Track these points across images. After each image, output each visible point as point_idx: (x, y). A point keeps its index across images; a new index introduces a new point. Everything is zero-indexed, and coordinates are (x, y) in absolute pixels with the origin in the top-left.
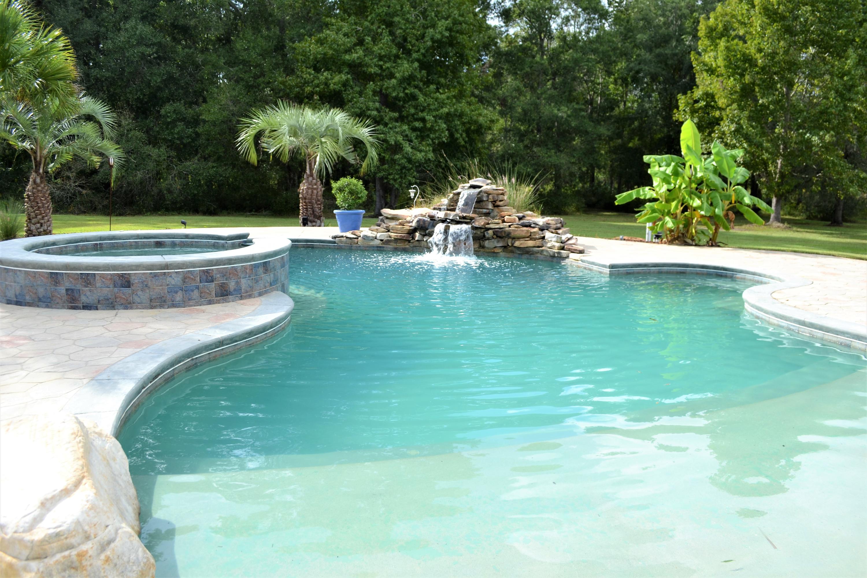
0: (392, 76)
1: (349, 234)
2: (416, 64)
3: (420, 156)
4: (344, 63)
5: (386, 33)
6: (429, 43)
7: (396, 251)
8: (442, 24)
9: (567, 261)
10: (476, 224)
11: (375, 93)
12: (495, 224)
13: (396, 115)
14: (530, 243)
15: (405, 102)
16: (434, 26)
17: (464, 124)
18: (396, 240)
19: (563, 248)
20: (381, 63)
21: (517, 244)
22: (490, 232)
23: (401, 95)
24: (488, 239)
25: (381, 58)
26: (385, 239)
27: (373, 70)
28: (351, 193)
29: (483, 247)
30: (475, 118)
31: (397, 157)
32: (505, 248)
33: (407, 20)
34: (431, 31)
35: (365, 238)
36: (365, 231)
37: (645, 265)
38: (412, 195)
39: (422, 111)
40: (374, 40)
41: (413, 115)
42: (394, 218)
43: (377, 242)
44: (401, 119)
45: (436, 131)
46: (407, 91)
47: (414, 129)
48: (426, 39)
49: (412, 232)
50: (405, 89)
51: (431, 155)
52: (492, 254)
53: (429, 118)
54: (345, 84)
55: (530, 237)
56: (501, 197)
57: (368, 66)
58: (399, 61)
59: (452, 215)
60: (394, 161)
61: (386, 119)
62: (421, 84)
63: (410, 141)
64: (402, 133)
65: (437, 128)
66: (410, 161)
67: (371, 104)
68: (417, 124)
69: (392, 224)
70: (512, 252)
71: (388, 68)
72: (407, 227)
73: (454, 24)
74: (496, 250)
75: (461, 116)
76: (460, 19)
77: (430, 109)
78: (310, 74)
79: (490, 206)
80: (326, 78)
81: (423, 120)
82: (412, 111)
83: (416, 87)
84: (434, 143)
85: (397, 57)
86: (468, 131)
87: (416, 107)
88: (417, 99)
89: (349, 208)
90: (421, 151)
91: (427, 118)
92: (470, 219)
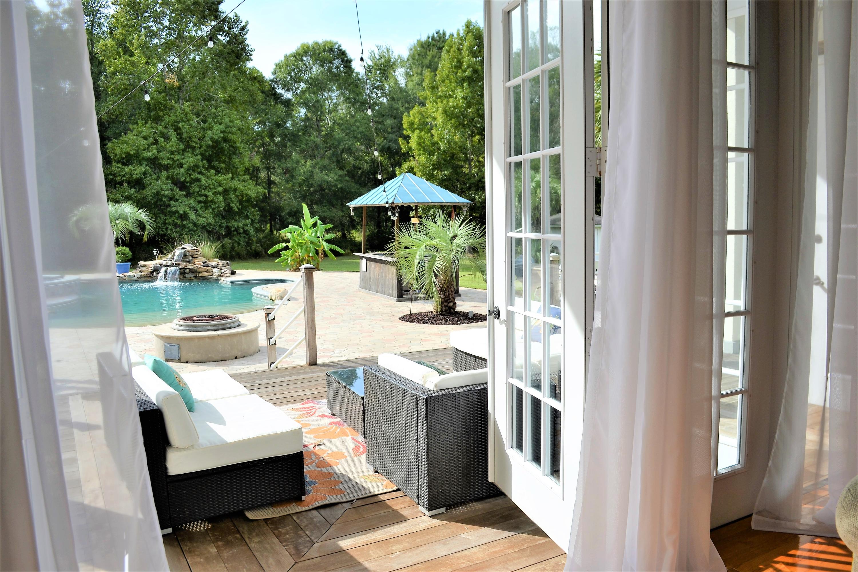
0: (181, 166)
1: (121, 275)
2: (199, 157)
3: (202, 221)
4: (143, 158)
5: (175, 134)
6: (209, 143)
7: (145, 282)
8: (218, 128)
9: (221, 281)
10: (181, 267)
11: (168, 178)
12: (190, 266)
13: (184, 193)
14: (207, 274)
15: (191, 183)
16: (211, 129)
17: (237, 196)
18: (145, 277)
19: (220, 276)
20: (172, 156)
21: (200, 275)
22: (188, 270)
23: (188, 179)
24: (187, 273)
25: (172, 153)
26: (139, 276)
27: (165, 162)
28: (123, 254)
29: (185, 277)
31: (185, 223)
32: (196, 277)
33: (191, 126)
34: (209, 132)
35: (129, 276)
36: (130, 274)
37: (249, 281)
38: (155, 254)
39: (204, 189)
40: (166, 139)
41: (198, 192)
42: (144, 266)
43: (135, 278)
44: (188, 195)
45: (215, 203)
46: (192, 176)
47: (200, 202)
48: (206, 139)
49: (152, 272)
50: (190, 175)
51: (211, 220)
52: (190, 280)
53: (210, 194)
54: (145, 174)
55: (207, 272)
56: (196, 253)
57: (163, 159)
58: (186, 154)
59: (169, 263)
60: (184, 226)
61: (177, 196)
62: (203, 170)
63: (196, 210)
64: (189, 205)
65: (216, 200)
66: (195, 225)
67: (164, 187)
68: (202, 199)
69: (143, 269)
70: (199, 279)
71: (178, 160)
72: (150, 270)
73: (226, 128)
74: (192, 279)
75: (235, 190)
76: (231, 124)
77: (210, 188)
78: (118, 167)
79: (190, 258)
80: (130, 170)
81: (206, 196)
82: (197, 189)
83: (199, 173)
84: (214, 211)
85: (184, 151)
86: (241, 202)
87: (200, 187)
88: (200, 181)
89: (122, 262)
90: (203, 217)
91: (208, 194)
92: (179, 264)
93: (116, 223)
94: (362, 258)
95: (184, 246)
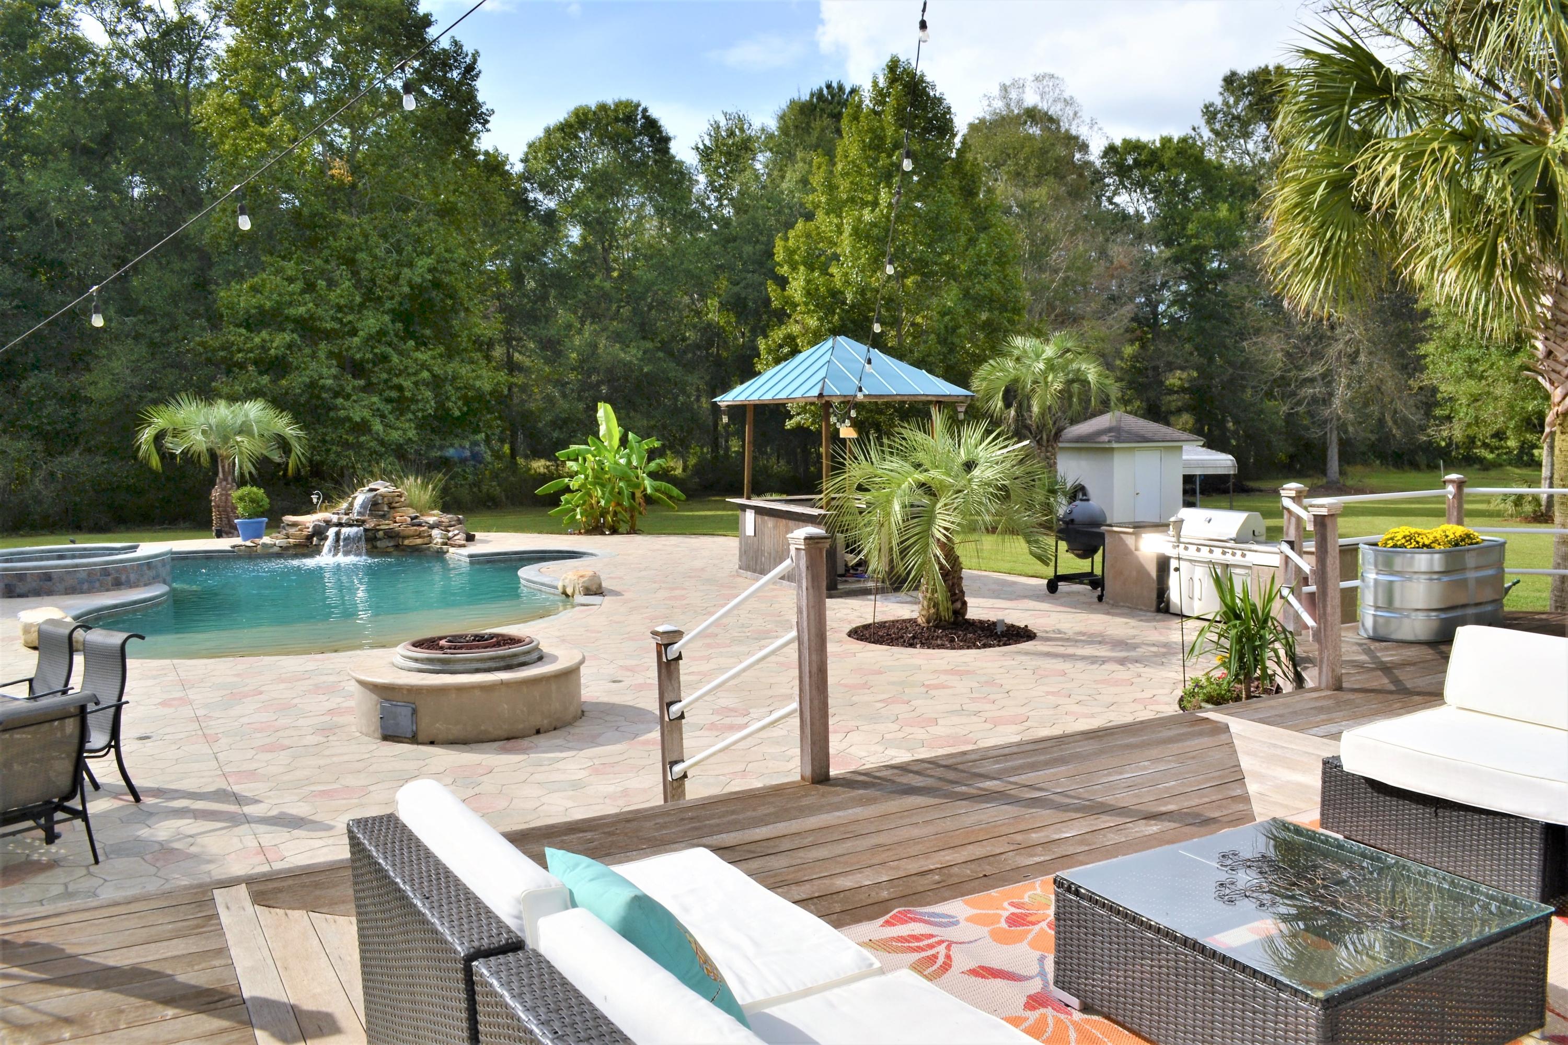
0: (354, 332)
1: (248, 543)
2: (388, 316)
3: (395, 435)
4: (287, 318)
5: (347, 274)
6: (406, 289)
7: (296, 556)
8: (422, 264)
9: (447, 555)
10: (367, 526)
11: (330, 355)
12: (386, 525)
13: (362, 382)
14: (419, 541)
15: (375, 365)
16: (411, 265)
17: (458, 389)
18: (295, 546)
19: (446, 544)
20: (339, 315)
21: (406, 542)
22: (381, 533)
23: (369, 356)
24: (380, 539)
25: (340, 308)
26: (284, 545)
27: (328, 326)
28: (252, 501)
29: (375, 547)
30: (471, 382)
31: (363, 439)
32: (397, 547)
33: (375, 257)
34: (407, 272)
35: (264, 545)
36: (266, 540)
37: (505, 554)
38: (315, 501)
39: (397, 376)
40: (331, 284)
41: (386, 381)
42: (295, 525)
43: (276, 549)
44: (369, 388)
45: (417, 401)
46: (376, 351)
47: (389, 400)
48: (402, 282)
49: (309, 538)
50: (373, 348)
51: (412, 434)
52: (385, 553)
53: (407, 384)
54: (290, 346)
55: (419, 536)
56: (397, 499)
57: (320, 319)
58: (365, 312)
59: (344, 519)
60: (360, 446)
61: (349, 389)
62: (395, 340)
63: (383, 416)
64: (370, 407)
65: (420, 397)
66: (382, 443)
67: (325, 371)
68: (394, 394)
69: (292, 531)
70: (403, 550)
71: (350, 322)
72: (305, 533)
73: (438, 262)
74: (388, 550)
75: (455, 378)
76: (447, 255)
77: (408, 374)
78: (240, 335)
79: (386, 509)
80: (264, 339)
81: (400, 388)
82: (384, 376)
83: (390, 344)
84: (416, 417)
85: (362, 306)
86: (467, 401)
87: (389, 372)
88: (391, 361)
89: (250, 517)
90: (397, 429)
91: (405, 384)
92: (363, 522)
93: (237, 442)
94: (744, 508)
95: (372, 486)
